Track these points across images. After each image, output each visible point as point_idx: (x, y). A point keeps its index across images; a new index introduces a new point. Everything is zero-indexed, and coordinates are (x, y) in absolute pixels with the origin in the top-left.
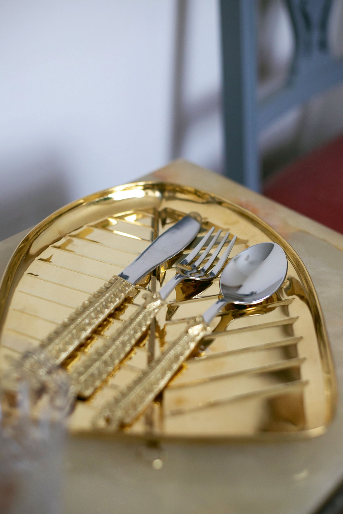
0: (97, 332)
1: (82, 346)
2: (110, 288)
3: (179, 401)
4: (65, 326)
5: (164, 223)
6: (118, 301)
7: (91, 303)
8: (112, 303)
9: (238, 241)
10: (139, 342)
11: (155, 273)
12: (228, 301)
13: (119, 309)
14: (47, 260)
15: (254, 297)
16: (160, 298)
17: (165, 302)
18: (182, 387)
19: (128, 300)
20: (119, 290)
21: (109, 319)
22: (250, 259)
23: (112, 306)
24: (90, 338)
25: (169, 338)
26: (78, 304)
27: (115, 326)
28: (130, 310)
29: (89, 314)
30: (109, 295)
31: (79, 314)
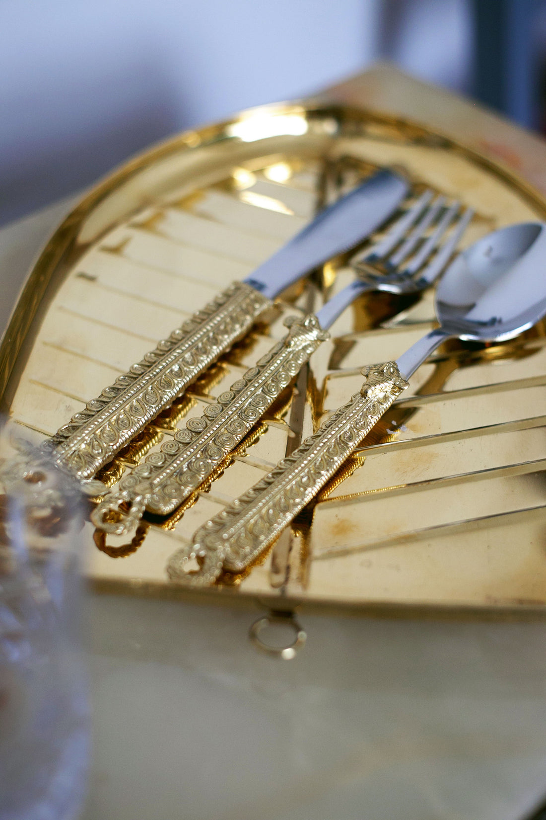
0: (195, 388)
1: (164, 416)
2: (226, 305)
3: (342, 529)
4: (134, 377)
5: (340, 182)
6: (238, 331)
7: (186, 333)
8: (225, 334)
9: (477, 218)
10: (272, 412)
11: (314, 277)
12: (449, 335)
13: (242, 345)
14: (116, 250)
15: (497, 327)
16: (318, 326)
17: (328, 334)
18: (347, 500)
19: (259, 328)
20: (242, 310)
21: (221, 364)
22: (495, 254)
23: (227, 340)
24: (180, 401)
25: (331, 404)
26: (163, 336)
27: (232, 376)
28: (262, 347)
29: (181, 355)
30: (222, 318)
31: (161, 354)
